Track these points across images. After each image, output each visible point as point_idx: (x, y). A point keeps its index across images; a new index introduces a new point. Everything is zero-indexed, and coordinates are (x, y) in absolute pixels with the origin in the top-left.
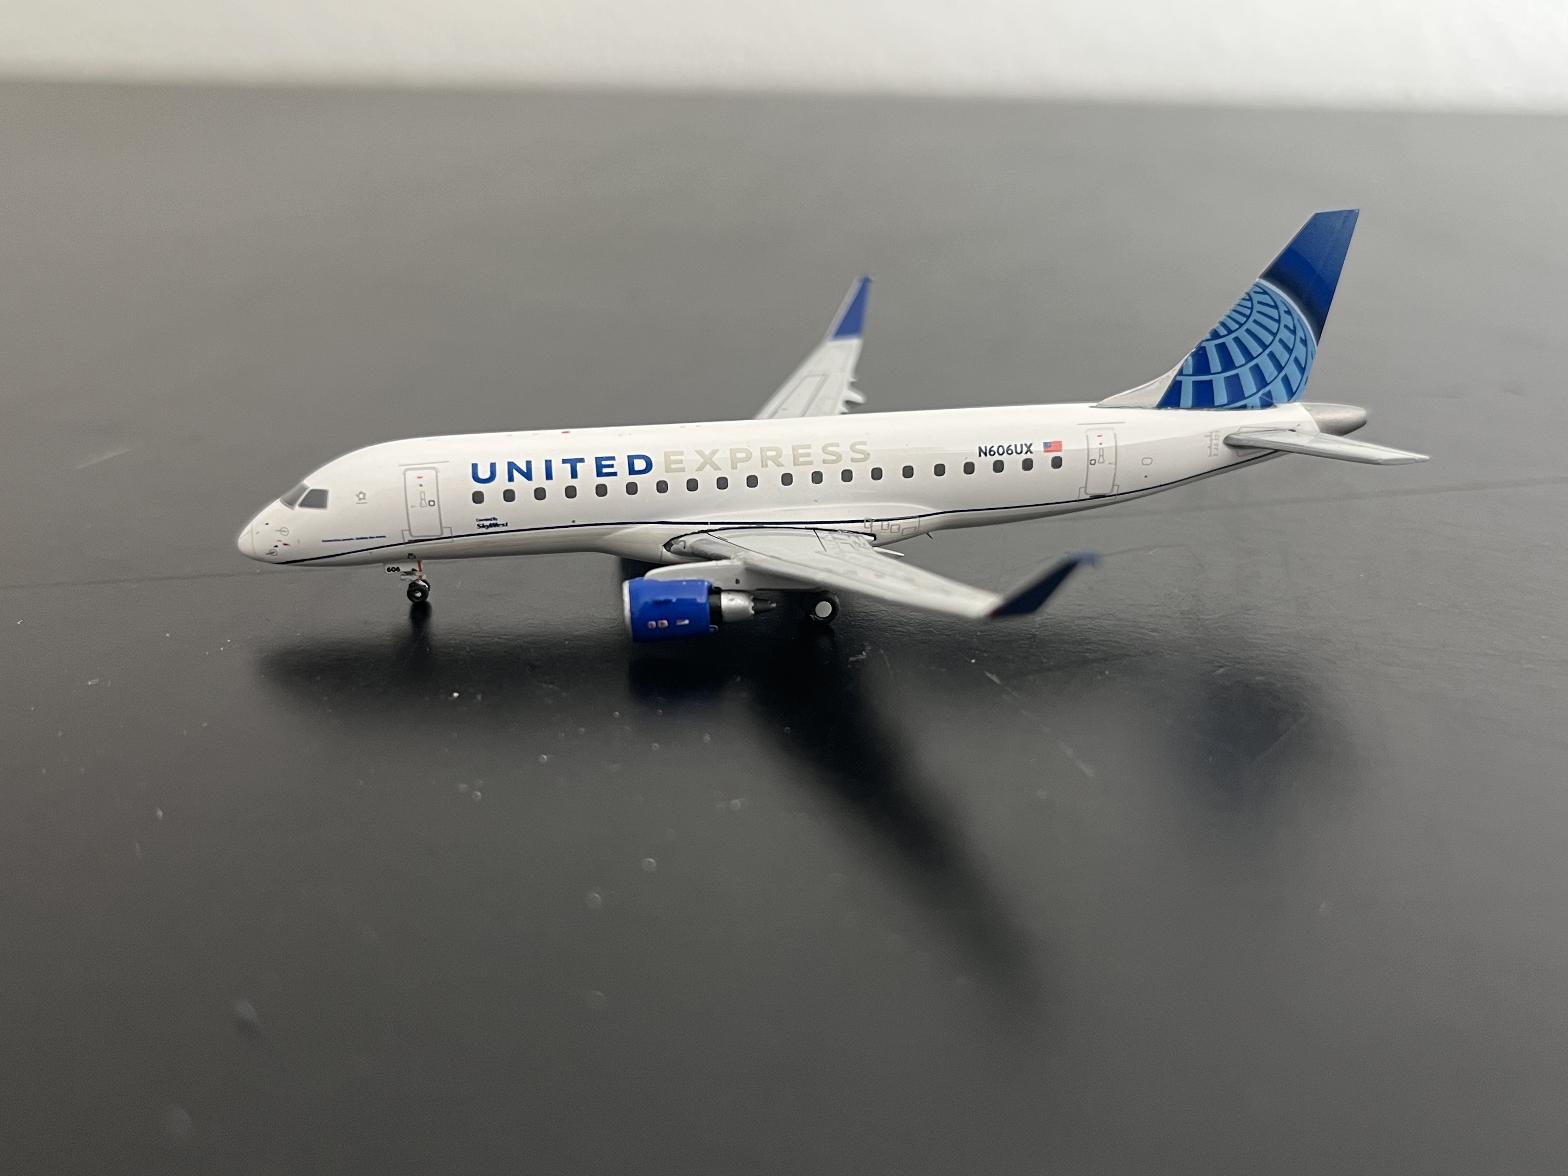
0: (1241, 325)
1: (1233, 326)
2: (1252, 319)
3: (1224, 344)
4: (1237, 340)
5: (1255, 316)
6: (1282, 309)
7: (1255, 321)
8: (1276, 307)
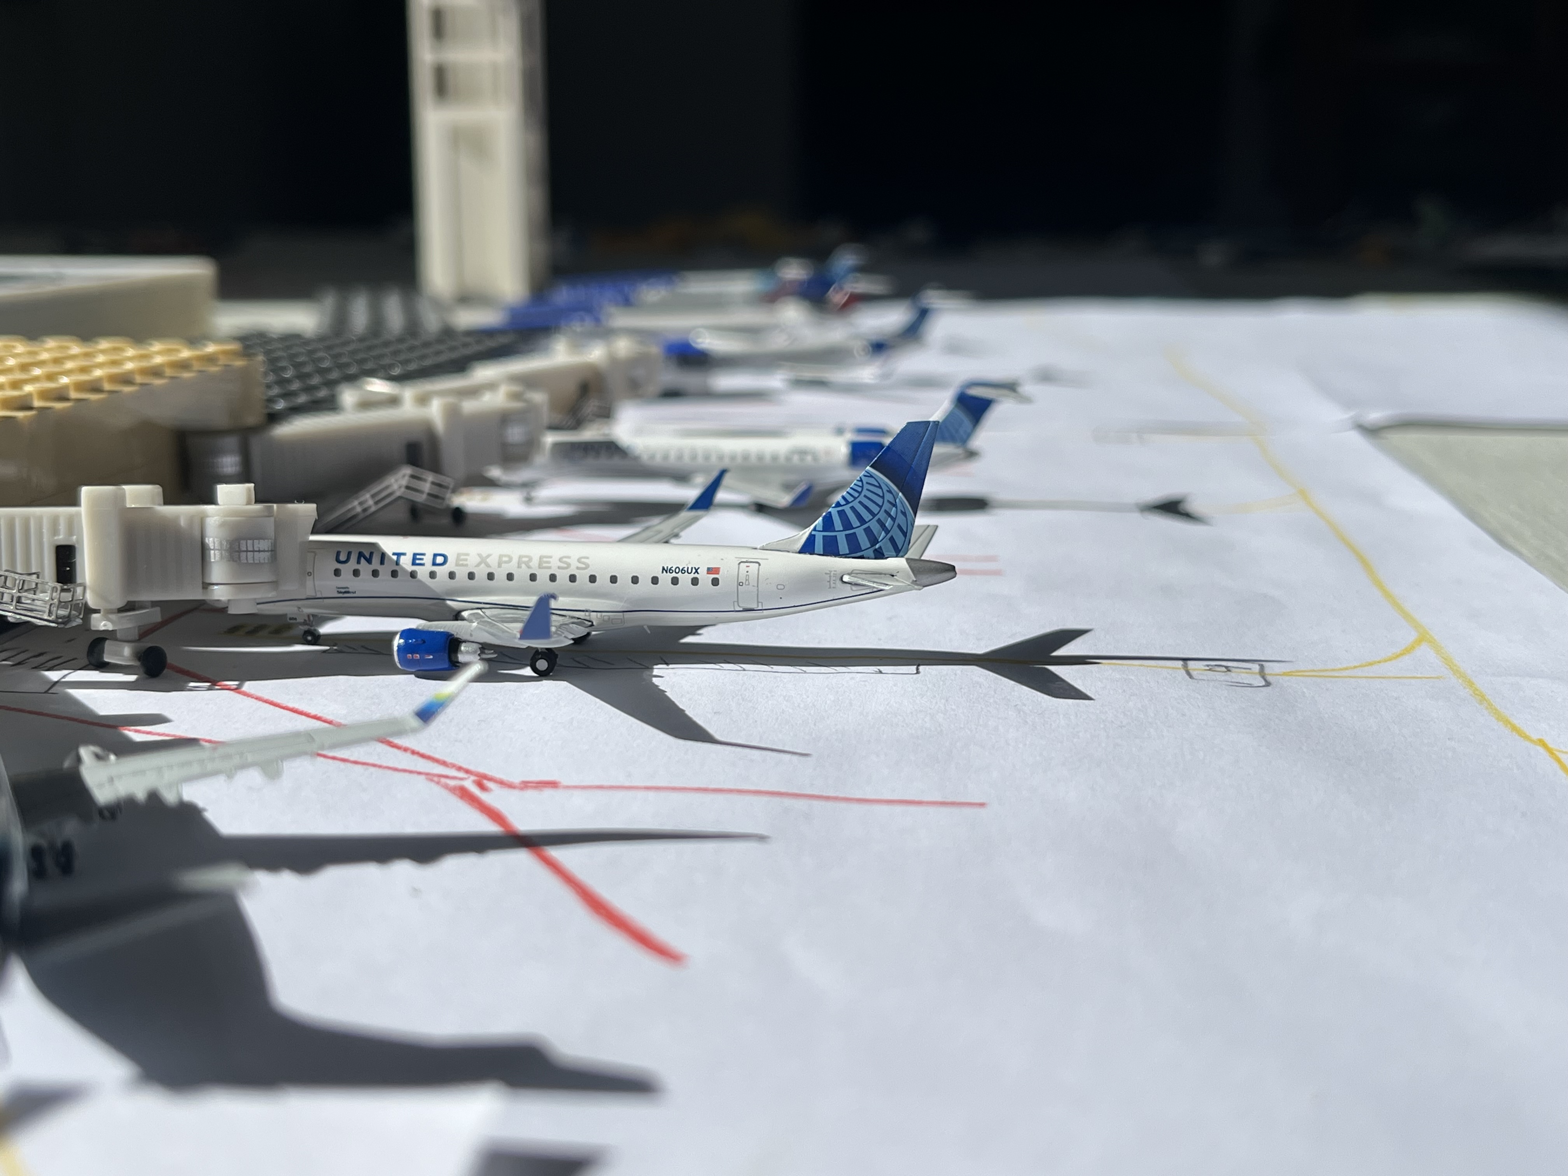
0: (855, 498)
1: (850, 499)
2: (863, 494)
3: (843, 510)
4: (852, 508)
5: (865, 492)
6: (885, 488)
7: (865, 496)
8: (880, 487)
